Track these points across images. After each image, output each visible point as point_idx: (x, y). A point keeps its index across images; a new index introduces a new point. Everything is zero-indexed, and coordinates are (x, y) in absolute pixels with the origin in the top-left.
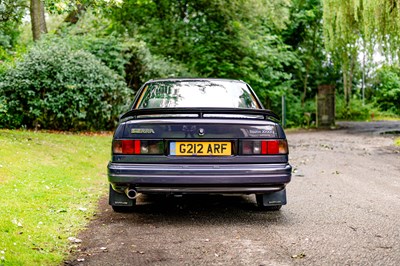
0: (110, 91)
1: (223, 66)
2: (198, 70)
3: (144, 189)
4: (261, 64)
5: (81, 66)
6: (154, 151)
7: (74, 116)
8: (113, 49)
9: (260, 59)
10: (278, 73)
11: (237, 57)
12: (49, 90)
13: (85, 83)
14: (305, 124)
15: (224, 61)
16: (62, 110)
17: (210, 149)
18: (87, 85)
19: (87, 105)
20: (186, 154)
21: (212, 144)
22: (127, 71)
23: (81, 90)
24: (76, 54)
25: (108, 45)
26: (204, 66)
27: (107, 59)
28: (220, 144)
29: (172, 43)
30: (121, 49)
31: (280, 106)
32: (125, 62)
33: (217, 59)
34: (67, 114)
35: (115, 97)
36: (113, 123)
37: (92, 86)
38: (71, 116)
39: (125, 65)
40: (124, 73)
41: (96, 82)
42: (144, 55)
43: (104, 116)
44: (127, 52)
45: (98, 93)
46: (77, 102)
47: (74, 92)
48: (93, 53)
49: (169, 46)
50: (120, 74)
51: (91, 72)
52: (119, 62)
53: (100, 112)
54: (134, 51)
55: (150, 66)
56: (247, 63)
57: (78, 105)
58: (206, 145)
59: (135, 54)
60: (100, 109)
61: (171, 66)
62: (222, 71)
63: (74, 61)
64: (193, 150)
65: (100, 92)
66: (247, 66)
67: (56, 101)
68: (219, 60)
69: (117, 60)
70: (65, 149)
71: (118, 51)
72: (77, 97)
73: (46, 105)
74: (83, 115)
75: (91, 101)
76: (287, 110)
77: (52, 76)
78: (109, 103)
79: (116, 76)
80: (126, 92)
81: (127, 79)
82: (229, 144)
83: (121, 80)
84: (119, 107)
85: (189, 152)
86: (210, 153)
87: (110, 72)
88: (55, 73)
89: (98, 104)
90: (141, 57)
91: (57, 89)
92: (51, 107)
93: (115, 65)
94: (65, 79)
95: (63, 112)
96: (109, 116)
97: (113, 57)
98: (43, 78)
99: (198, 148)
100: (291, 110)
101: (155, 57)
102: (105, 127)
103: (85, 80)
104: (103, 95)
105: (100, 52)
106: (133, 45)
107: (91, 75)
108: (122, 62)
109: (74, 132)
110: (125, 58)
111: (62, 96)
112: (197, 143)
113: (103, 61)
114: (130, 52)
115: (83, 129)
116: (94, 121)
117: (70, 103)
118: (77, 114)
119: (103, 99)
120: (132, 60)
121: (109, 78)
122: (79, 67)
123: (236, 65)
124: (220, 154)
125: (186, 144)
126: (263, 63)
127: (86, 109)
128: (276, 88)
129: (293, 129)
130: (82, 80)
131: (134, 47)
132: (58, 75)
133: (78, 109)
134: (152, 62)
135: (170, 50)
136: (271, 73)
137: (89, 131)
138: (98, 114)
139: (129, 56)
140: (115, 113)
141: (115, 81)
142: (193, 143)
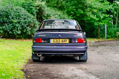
0: (30, 23)
1: (79, 12)
2: (67, 14)
3: (43, 53)
4: (95, 11)
5: (19, 13)
6: (46, 42)
7: (16, 33)
8: (31, 6)
9: (95, 8)
10: (103, 15)
11: (85, 7)
12: (6, 23)
13: (20, 20)
14: (116, 37)
15: (79, 10)
16: (11, 30)
17: (62, 41)
18: (21, 21)
19: (21, 28)
20: (55, 43)
21: (63, 40)
22: (37, 15)
23: (19, 23)
24: (17, 8)
25: (29, 4)
26: (70, 12)
27: (29, 9)
28: (65, 39)
29: (56, 2)
30: (35, 6)
31: (104, 29)
32: (36, 11)
33: (76, 8)
34: (13, 32)
35: (32, 25)
36: (31, 36)
37: (23, 21)
38: (15, 33)
39: (36, 12)
40: (36, 15)
41: (25, 19)
42: (44, 8)
43: (28, 33)
44: (37, 7)
45: (25, 24)
46: (17, 27)
47: (16, 23)
48: (23, 7)
49: (55, 3)
50: (34, 16)
51: (22, 15)
52: (34, 11)
53: (26, 31)
54: (40, 6)
55: (47, 13)
56: (89, 10)
57: (17, 29)
58: (61, 40)
59: (40, 7)
60: (26, 30)
61: (56, 12)
62: (78, 14)
63: (16, 11)
64: (57, 41)
65: (26, 23)
66: (89, 12)
67: (9, 27)
68: (77, 9)
69: (33, 10)
70: (14, 45)
71: (33, 6)
72: (17, 25)
73: (5, 29)
74: (19, 32)
75: (22, 27)
76: (108, 31)
77: (7, 17)
78: (30, 27)
79: (32, 17)
80: (37, 23)
81: (37, 18)
82: (68, 40)
83: (34, 18)
84: (34, 29)
85: (56, 42)
86: (62, 42)
87: (30, 15)
88: (9, 16)
89: (25, 28)
90: (43, 9)
91: (9, 22)
92: (7, 29)
93: (32, 12)
94: (12, 18)
95: (11, 31)
96: (30, 33)
97: (31, 9)
98: (3, 18)
99: (59, 41)
100: (110, 31)
101: (49, 8)
102: (28, 37)
103: (20, 18)
104: (28, 24)
105: (26, 7)
106: (40, 3)
107: (23, 16)
108: (35, 11)
109: (16, 39)
110: (36, 9)
111: (11, 25)
112: (58, 39)
113: (27, 10)
114: (38, 6)
115: (19, 38)
116: (24, 35)
117: (14, 28)
118: (17, 32)
119: (27, 26)
120: (39, 10)
121: (30, 17)
122: (18, 13)
123: (84, 11)
124: (65, 43)
125: (55, 39)
126: (96, 10)
127: (21, 30)
128: (103, 21)
129: (110, 39)
130: (19, 19)
131: (40, 5)
132: (10, 16)
133: (17, 30)
134: (48, 11)
135: (55, 5)
136: (100, 15)
137: (22, 39)
138: (25, 32)
139: (38, 8)
140: (32, 32)
141: (32, 18)
142: (57, 39)
